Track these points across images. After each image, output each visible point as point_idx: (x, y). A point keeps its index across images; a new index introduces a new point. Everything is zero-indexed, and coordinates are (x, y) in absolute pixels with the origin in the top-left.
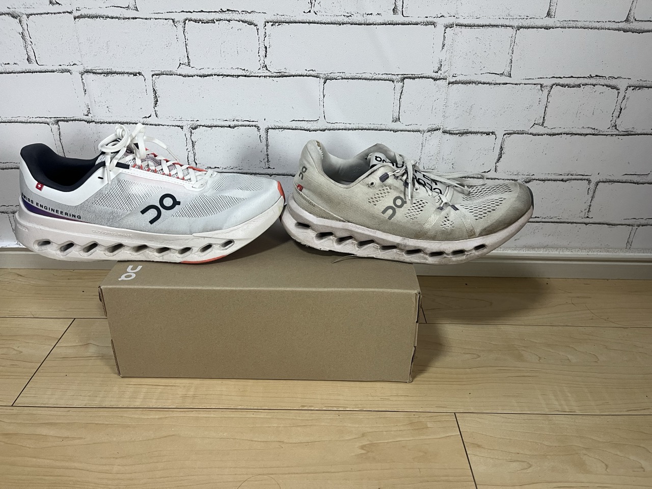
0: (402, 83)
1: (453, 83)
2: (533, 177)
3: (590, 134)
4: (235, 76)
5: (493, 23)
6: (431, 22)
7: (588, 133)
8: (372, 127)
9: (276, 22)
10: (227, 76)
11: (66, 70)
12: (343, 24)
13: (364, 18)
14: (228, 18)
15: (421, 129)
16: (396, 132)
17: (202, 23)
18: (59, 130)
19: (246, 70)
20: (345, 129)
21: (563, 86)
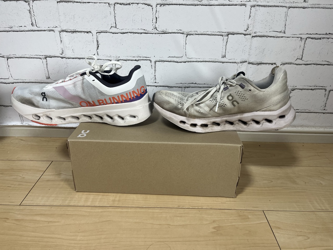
0: (227, 37)
1: (254, 37)
2: (296, 88)
3: (326, 65)
4: (140, 33)
5: (276, 5)
6: (244, 4)
7: (325, 64)
8: (211, 61)
9: (162, 5)
10: (136, 33)
11: (52, 30)
12: (197, 5)
13: (208, 2)
14: (137, 3)
15: (236, 62)
16: (223, 63)
17: (124, 5)
18: (47, 62)
19: (145, 30)
20: (197, 62)
21: (312, 38)
